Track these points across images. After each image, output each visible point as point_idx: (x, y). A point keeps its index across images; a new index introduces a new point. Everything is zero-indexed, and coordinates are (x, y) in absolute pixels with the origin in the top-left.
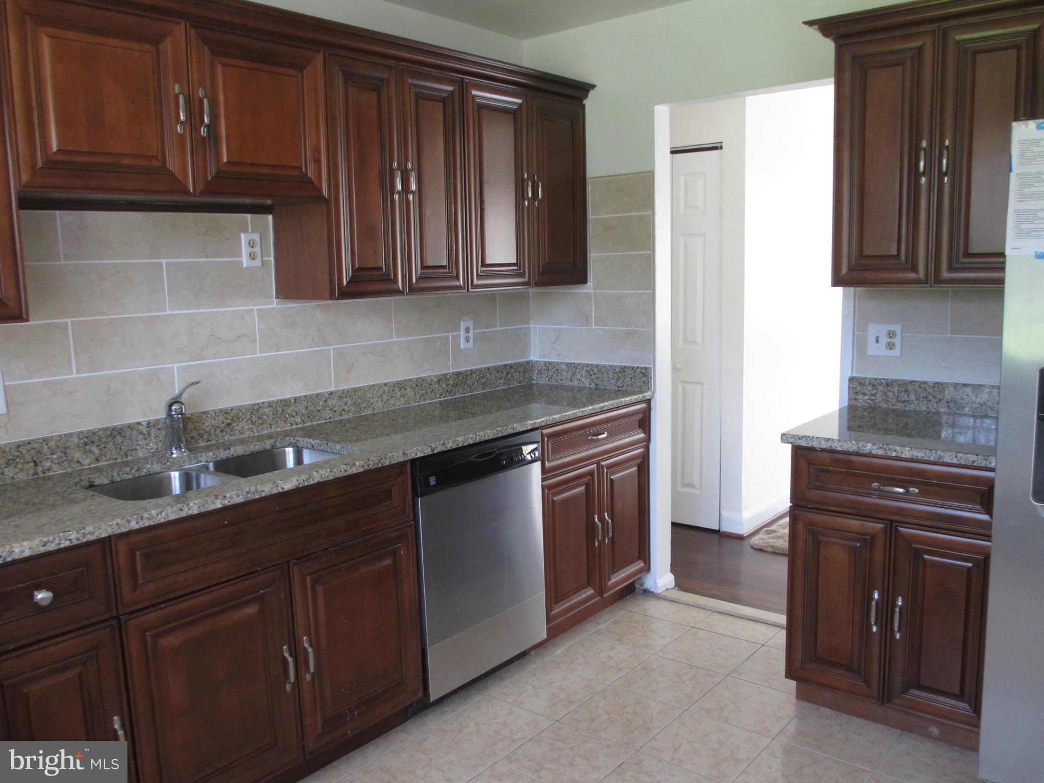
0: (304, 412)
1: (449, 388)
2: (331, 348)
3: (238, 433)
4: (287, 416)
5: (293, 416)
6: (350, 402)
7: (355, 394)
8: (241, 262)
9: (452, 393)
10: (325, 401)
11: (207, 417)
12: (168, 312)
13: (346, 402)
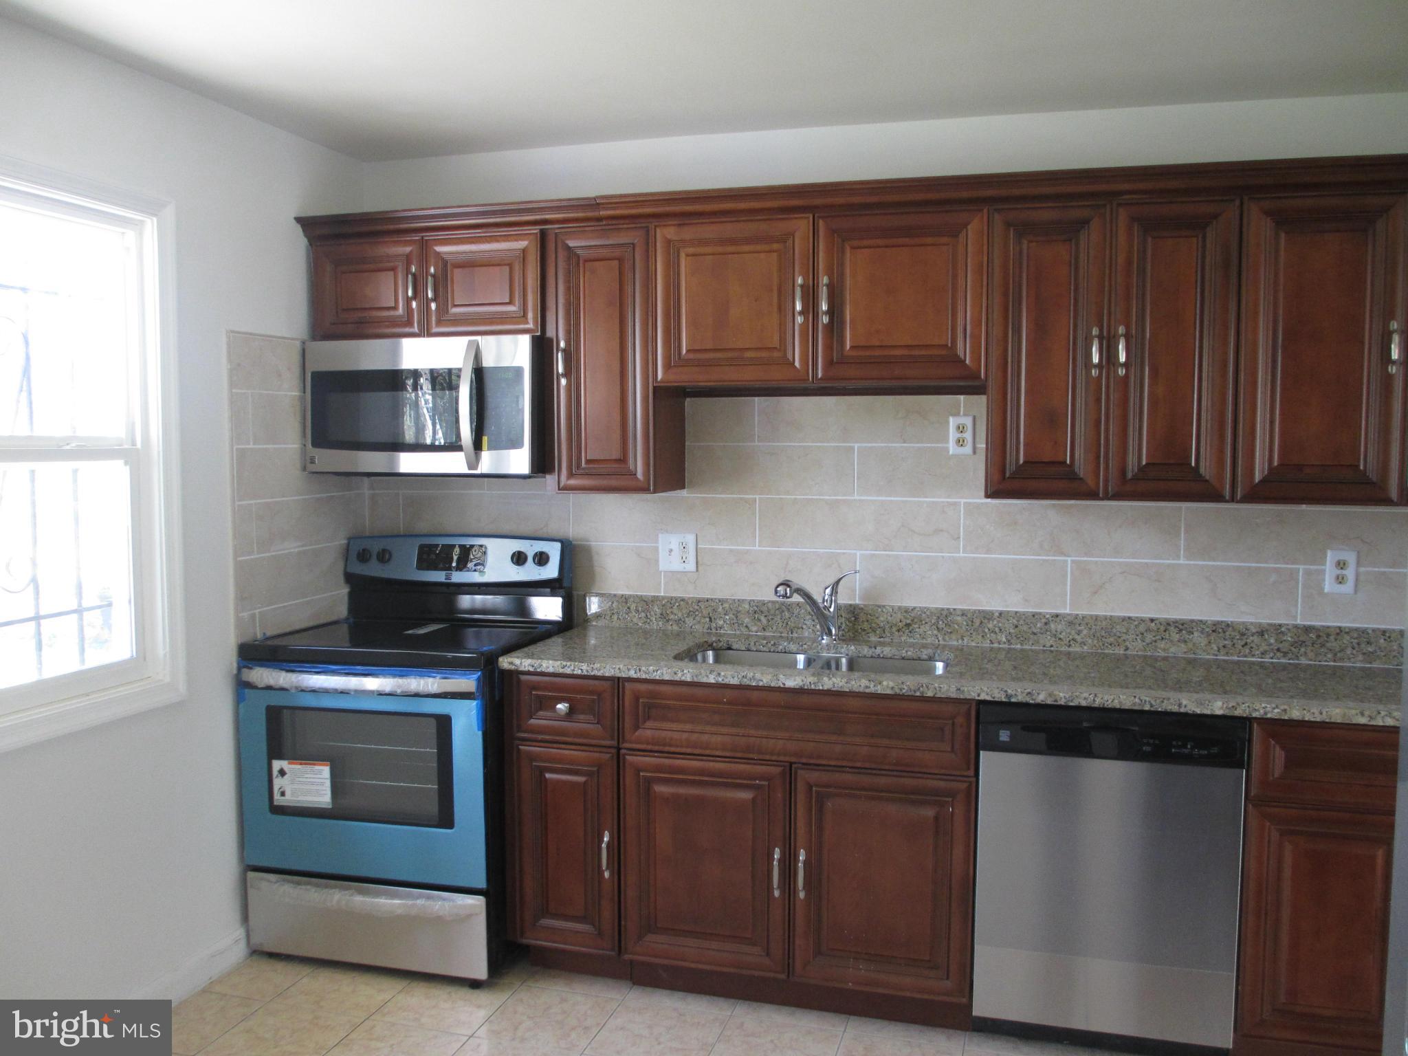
0: (1012, 631)
1: (1285, 647)
2: (1069, 559)
3: (918, 636)
4: (987, 630)
5: (996, 633)
6: (1085, 632)
7: (1096, 623)
8: (947, 450)
9: (1290, 655)
10: (1046, 624)
11: (882, 611)
12: (856, 497)
13: (1079, 631)
